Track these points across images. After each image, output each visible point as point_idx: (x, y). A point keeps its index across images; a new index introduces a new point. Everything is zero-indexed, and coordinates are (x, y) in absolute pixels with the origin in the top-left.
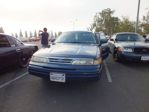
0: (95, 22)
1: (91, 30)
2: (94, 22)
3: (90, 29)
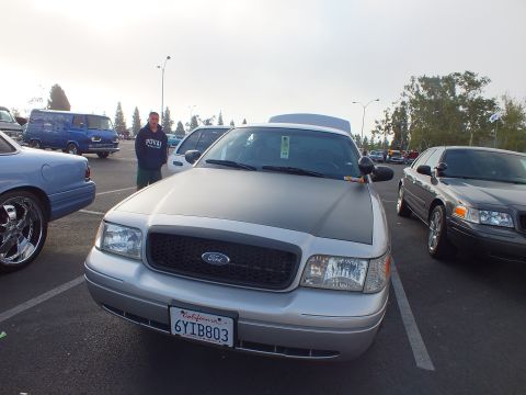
0: (403, 103)
1: (387, 128)
2: (399, 105)
3: (383, 127)
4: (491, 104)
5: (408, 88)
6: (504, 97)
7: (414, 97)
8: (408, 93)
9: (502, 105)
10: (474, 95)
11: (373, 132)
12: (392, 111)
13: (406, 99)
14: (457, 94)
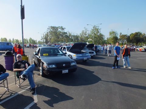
4: (66, 33)
5: (48, 29)
6: (68, 32)
7: (50, 31)
8: (48, 30)
9: (68, 33)
10: (63, 31)
11: (41, 39)
12: (45, 34)
13: (48, 31)
14: (59, 30)
